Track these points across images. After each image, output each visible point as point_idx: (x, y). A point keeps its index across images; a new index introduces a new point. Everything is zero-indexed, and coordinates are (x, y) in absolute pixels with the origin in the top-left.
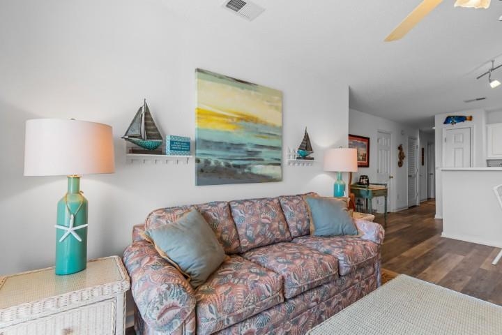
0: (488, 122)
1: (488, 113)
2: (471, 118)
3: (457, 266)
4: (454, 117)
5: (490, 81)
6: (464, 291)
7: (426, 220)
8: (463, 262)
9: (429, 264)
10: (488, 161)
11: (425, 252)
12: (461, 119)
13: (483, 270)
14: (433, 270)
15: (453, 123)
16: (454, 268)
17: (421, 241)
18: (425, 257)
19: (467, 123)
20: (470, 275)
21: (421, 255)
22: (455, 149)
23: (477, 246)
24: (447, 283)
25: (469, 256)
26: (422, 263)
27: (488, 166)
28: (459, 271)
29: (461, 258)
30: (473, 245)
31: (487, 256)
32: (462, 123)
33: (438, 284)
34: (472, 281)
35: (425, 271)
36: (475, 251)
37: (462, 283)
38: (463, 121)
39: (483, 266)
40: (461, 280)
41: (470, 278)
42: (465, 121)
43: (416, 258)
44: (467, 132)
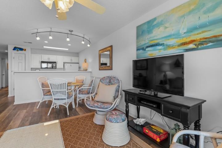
0: (31, 53)
1: (31, 49)
2: (25, 50)
3: (24, 115)
4: (18, 48)
5: (37, 37)
6: (30, 124)
7: (3, 99)
8: (27, 112)
9: (11, 120)
10: (31, 68)
11: (7, 115)
12: (21, 49)
13: (34, 112)
14: (14, 122)
15: (17, 50)
16: (23, 117)
17: (3, 110)
18: (8, 118)
19: (23, 52)
20: (30, 117)
21: (5, 117)
22: (18, 62)
23: (30, 104)
24: (22, 125)
25: (28, 109)
26: (7, 121)
27: (31, 70)
28: (26, 117)
29: (25, 111)
30: (29, 104)
31: (34, 107)
32: (21, 51)
33: (18, 127)
34: (32, 119)
35: (10, 125)
36: (30, 106)
37: (28, 122)
38: (22, 50)
39: (34, 111)
40: (27, 120)
41: (30, 118)
42: (23, 51)
43: (3, 120)
44: (23, 56)
